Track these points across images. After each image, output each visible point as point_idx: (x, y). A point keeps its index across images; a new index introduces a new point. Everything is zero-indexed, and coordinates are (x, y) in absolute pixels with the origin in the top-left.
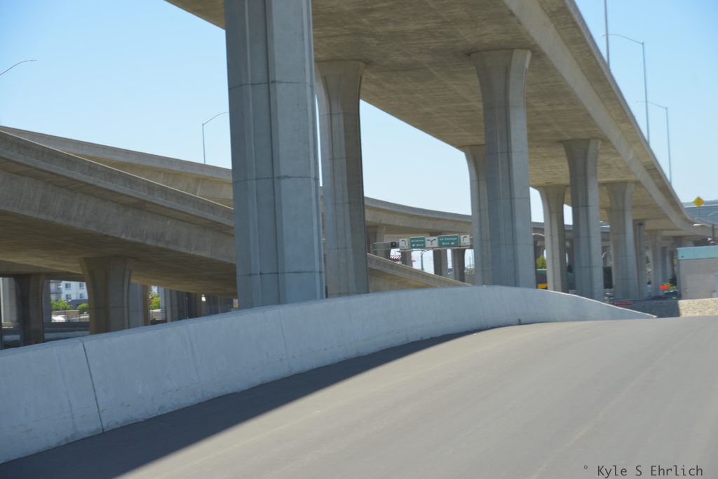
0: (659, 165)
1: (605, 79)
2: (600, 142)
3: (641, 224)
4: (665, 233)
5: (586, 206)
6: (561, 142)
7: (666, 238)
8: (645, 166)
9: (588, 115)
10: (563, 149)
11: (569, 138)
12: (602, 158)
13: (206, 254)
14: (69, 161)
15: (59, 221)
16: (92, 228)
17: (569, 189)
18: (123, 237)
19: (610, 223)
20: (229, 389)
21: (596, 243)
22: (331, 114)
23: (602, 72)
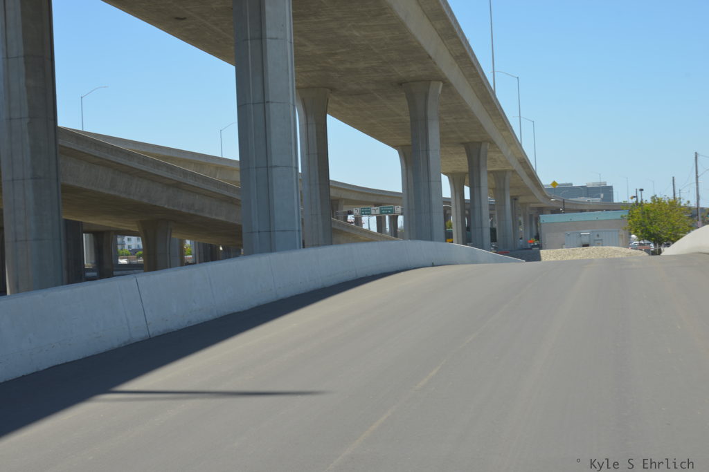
0: (527, 159)
1: (493, 101)
2: (489, 144)
3: (516, 199)
4: (532, 205)
5: (479, 187)
6: (463, 143)
7: (533, 209)
8: (518, 160)
9: (481, 125)
10: (464, 148)
11: (468, 141)
12: (490, 154)
13: (222, 218)
14: (129, 155)
15: (123, 195)
16: (145, 201)
17: (467, 175)
18: (166, 206)
19: (495, 198)
20: (236, 310)
21: (486, 212)
22: (307, 124)
23: (490, 97)
